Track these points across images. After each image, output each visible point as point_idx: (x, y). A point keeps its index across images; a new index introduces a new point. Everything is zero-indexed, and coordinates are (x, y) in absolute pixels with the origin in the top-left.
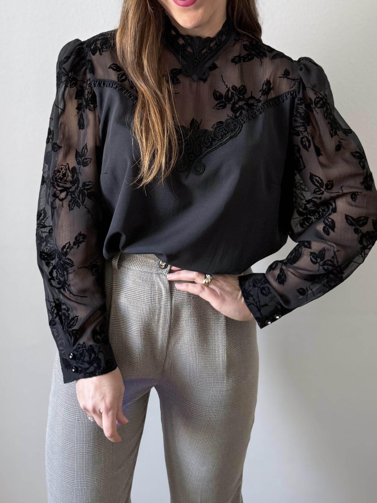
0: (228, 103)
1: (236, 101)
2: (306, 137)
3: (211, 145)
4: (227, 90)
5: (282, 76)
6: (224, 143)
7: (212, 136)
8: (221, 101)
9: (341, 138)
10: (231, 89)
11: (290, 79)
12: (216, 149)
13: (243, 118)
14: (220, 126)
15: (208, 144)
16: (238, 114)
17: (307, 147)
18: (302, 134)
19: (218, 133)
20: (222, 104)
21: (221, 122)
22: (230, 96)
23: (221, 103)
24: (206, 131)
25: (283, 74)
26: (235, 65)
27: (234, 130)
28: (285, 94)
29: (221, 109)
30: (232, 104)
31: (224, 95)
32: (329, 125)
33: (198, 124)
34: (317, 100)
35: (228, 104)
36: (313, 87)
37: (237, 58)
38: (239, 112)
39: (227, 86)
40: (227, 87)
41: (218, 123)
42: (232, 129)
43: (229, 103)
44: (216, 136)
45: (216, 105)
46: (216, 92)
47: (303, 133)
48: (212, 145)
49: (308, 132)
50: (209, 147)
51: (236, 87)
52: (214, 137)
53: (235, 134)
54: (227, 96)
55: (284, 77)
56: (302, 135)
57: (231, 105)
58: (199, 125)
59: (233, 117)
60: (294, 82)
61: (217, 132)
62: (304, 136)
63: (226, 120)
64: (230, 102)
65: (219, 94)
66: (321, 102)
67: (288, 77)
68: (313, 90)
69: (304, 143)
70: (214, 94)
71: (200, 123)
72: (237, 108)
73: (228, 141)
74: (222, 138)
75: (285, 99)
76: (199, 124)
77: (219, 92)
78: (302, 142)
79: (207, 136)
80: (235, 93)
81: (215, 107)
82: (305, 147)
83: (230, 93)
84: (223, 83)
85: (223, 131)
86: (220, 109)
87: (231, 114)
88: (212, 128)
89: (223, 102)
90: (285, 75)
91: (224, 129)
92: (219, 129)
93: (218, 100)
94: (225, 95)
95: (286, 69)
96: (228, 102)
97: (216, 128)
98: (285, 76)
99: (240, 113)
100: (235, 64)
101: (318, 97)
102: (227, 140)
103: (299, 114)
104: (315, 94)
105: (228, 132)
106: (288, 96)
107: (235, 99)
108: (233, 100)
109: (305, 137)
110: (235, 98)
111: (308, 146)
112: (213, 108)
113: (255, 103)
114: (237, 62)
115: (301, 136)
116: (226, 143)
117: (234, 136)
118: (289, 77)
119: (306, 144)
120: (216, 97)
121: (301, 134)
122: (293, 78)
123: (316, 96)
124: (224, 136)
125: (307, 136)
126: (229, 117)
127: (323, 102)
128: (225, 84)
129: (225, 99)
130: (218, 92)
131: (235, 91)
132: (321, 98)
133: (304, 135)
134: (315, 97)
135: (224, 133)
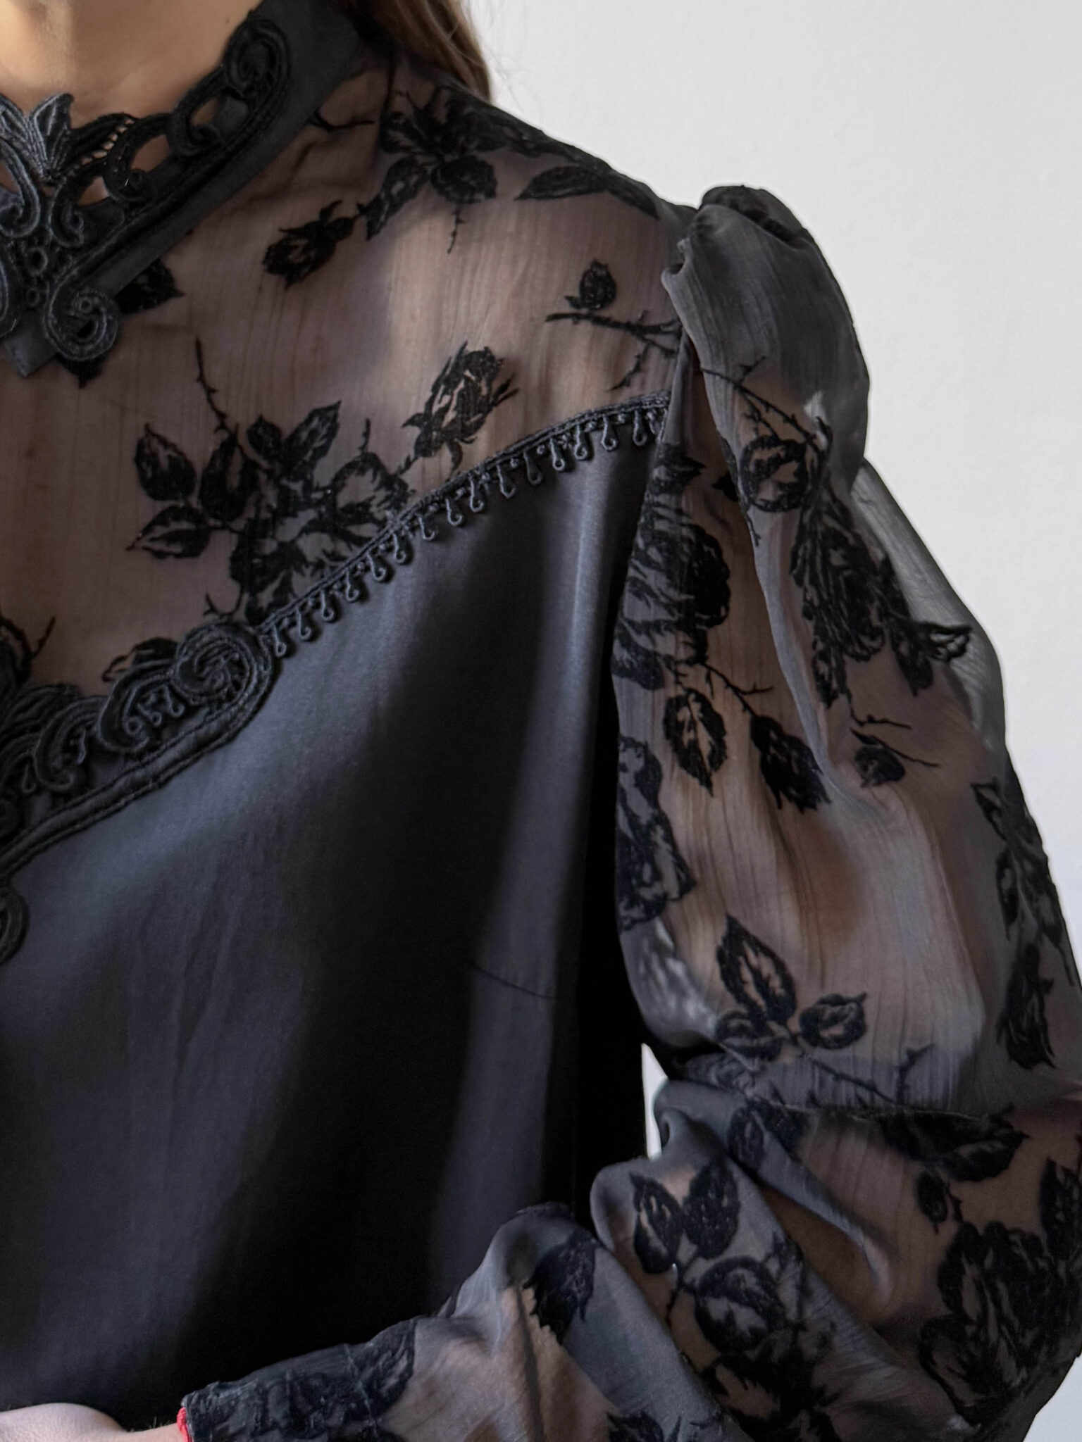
0: (219, 523)
1: (265, 515)
2: (701, 698)
3: (85, 785)
4: (223, 445)
5: (567, 308)
6: (155, 777)
7: (97, 729)
8: (181, 504)
9: (863, 718)
10: (242, 439)
11: (616, 325)
12: (104, 818)
13: (286, 622)
14: (155, 668)
15: (68, 781)
16: (266, 597)
17: (706, 761)
18: (677, 674)
19: (134, 712)
20: (185, 525)
21: (162, 649)
22: (234, 481)
23: (177, 518)
24: (65, 694)
25: (576, 294)
26: (287, 287)
27: (230, 697)
28: (583, 426)
29: (178, 556)
30: (241, 533)
31: (199, 469)
32: (810, 625)
33: (25, 647)
34: (758, 455)
35: (216, 528)
36: (748, 369)
37: (302, 242)
38: (275, 585)
39: (221, 416)
40: (222, 426)
41: (144, 646)
42: (219, 690)
43: (223, 528)
44: (114, 732)
45: (148, 529)
46: (155, 443)
47: (683, 668)
48: (92, 788)
49: (710, 669)
50: (67, 796)
51: (274, 430)
52: (106, 736)
53: (226, 726)
54: (214, 478)
55: (577, 318)
56: (678, 682)
57: (235, 537)
58: (29, 655)
59: (241, 616)
60: (640, 347)
61: (127, 709)
62: (690, 691)
63: (189, 637)
64: (232, 519)
65: (169, 457)
66: (787, 473)
67: (605, 313)
68: (741, 389)
69: (687, 737)
70: (139, 458)
71: (42, 642)
72: (264, 558)
73: (179, 772)
74: (151, 748)
75: (580, 453)
76: (34, 648)
77: (174, 446)
78: (673, 729)
79: (64, 731)
80: (264, 464)
81: (145, 542)
82: (689, 759)
83: (237, 462)
84: (203, 396)
85: (161, 701)
86: (171, 560)
87: (228, 594)
88: (106, 679)
89: (188, 513)
90: (586, 305)
91: (171, 688)
92: (143, 690)
93: (164, 499)
94: (206, 471)
95: (596, 264)
96: (216, 517)
97: (126, 683)
98: (584, 311)
99: (276, 593)
100: (283, 281)
101: (774, 440)
102: (175, 762)
103: (660, 550)
104: (755, 416)
105: (191, 712)
106: (595, 436)
107: (264, 503)
108: (251, 513)
109: (692, 696)
110: (261, 497)
111: (711, 757)
112: (131, 548)
113: (374, 502)
114: (301, 266)
115: (673, 691)
116: (169, 779)
117: (219, 735)
118: (612, 312)
119: (694, 744)
120: (150, 475)
121: (670, 677)
122: (635, 317)
123: (756, 430)
124: (166, 734)
125: (704, 689)
126: (211, 618)
127: (801, 473)
128: (210, 401)
129: (201, 496)
130: (165, 443)
131: (267, 455)
132: (789, 444)
133: (689, 682)
134: (754, 437)
135: (166, 716)
